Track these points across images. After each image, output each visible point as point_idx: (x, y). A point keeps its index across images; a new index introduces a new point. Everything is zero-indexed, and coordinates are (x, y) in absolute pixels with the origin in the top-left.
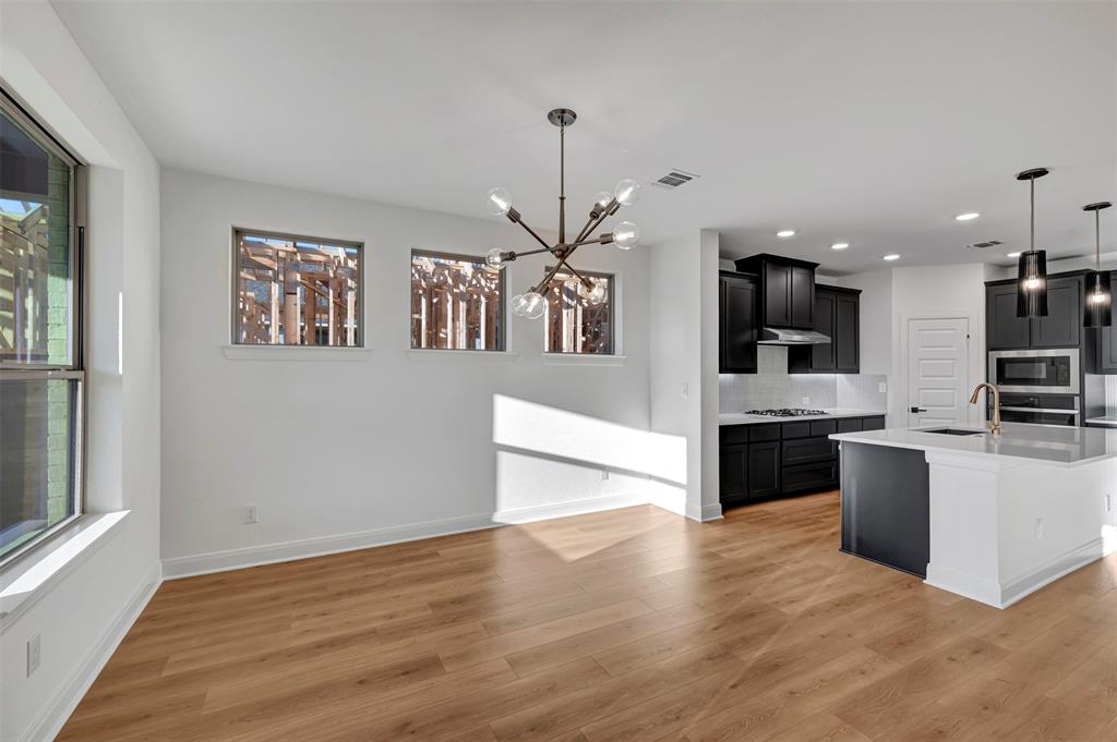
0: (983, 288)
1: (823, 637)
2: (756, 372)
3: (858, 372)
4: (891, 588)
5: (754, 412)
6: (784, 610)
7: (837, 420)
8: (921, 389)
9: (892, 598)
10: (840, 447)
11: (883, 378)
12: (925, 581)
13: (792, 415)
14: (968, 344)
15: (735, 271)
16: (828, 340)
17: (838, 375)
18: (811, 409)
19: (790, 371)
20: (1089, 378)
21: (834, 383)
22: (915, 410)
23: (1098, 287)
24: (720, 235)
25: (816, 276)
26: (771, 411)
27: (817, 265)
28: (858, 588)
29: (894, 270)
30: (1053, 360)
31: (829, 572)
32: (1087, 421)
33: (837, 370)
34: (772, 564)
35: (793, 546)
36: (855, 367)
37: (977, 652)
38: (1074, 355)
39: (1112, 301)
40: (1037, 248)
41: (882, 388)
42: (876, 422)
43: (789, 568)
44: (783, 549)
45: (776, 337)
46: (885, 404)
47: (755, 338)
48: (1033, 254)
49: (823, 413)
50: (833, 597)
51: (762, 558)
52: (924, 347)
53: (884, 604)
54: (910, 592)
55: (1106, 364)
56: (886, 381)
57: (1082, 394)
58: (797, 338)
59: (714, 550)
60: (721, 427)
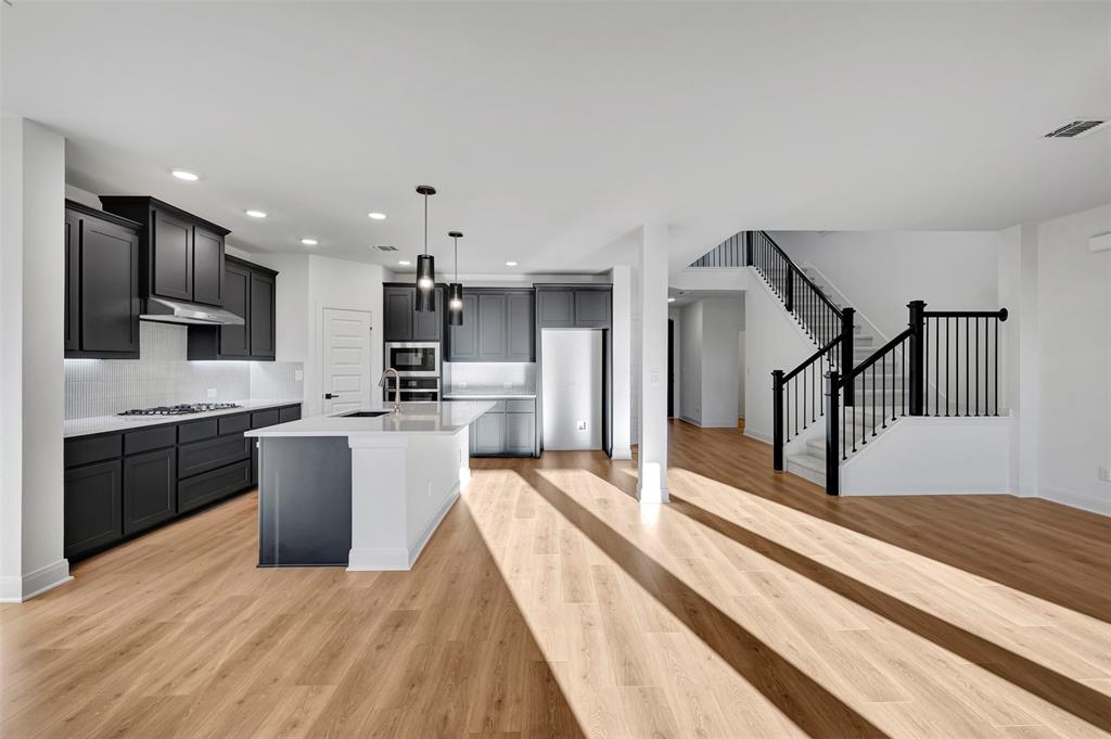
0: (381, 287)
1: (241, 702)
2: (138, 358)
3: (274, 360)
4: (317, 591)
5: (134, 412)
6: (178, 693)
7: (251, 413)
8: (334, 376)
9: (318, 604)
10: (258, 445)
11: (300, 365)
12: (347, 569)
13: (193, 411)
14: (371, 335)
15: (101, 209)
16: (241, 321)
17: (252, 363)
18: (219, 403)
19: (191, 357)
20: (445, 364)
21: (247, 372)
22: (328, 396)
23: (456, 295)
24: (66, 140)
25: (226, 246)
26: (162, 410)
27: (228, 232)
28: (281, 609)
29: (311, 257)
30: (425, 350)
31: (246, 602)
32: (444, 396)
33: (250, 356)
34: (164, 623)
35: (194, 584)
36: (270, 354)
37: (398, 626)
38: (437, 346)
39: (463, 307)
40: (429, 254)
41: (298, 375)
42: (292, 412)
43: (190, 619)
44: (179, 595)
45: (171, 311)
46: (301, 393)
47: (136, 310)
48: (426, 258)
49: (234, 406)
50: (250, 636)
51: (143, 622)
52: (337, 336)
53: (311, 615)
54: (334, 589)
55: (453, 356)
56: (302, 368)
57: (441, 377)
58: (200, 315)
59: (46, 645)
60: (67, 440)
